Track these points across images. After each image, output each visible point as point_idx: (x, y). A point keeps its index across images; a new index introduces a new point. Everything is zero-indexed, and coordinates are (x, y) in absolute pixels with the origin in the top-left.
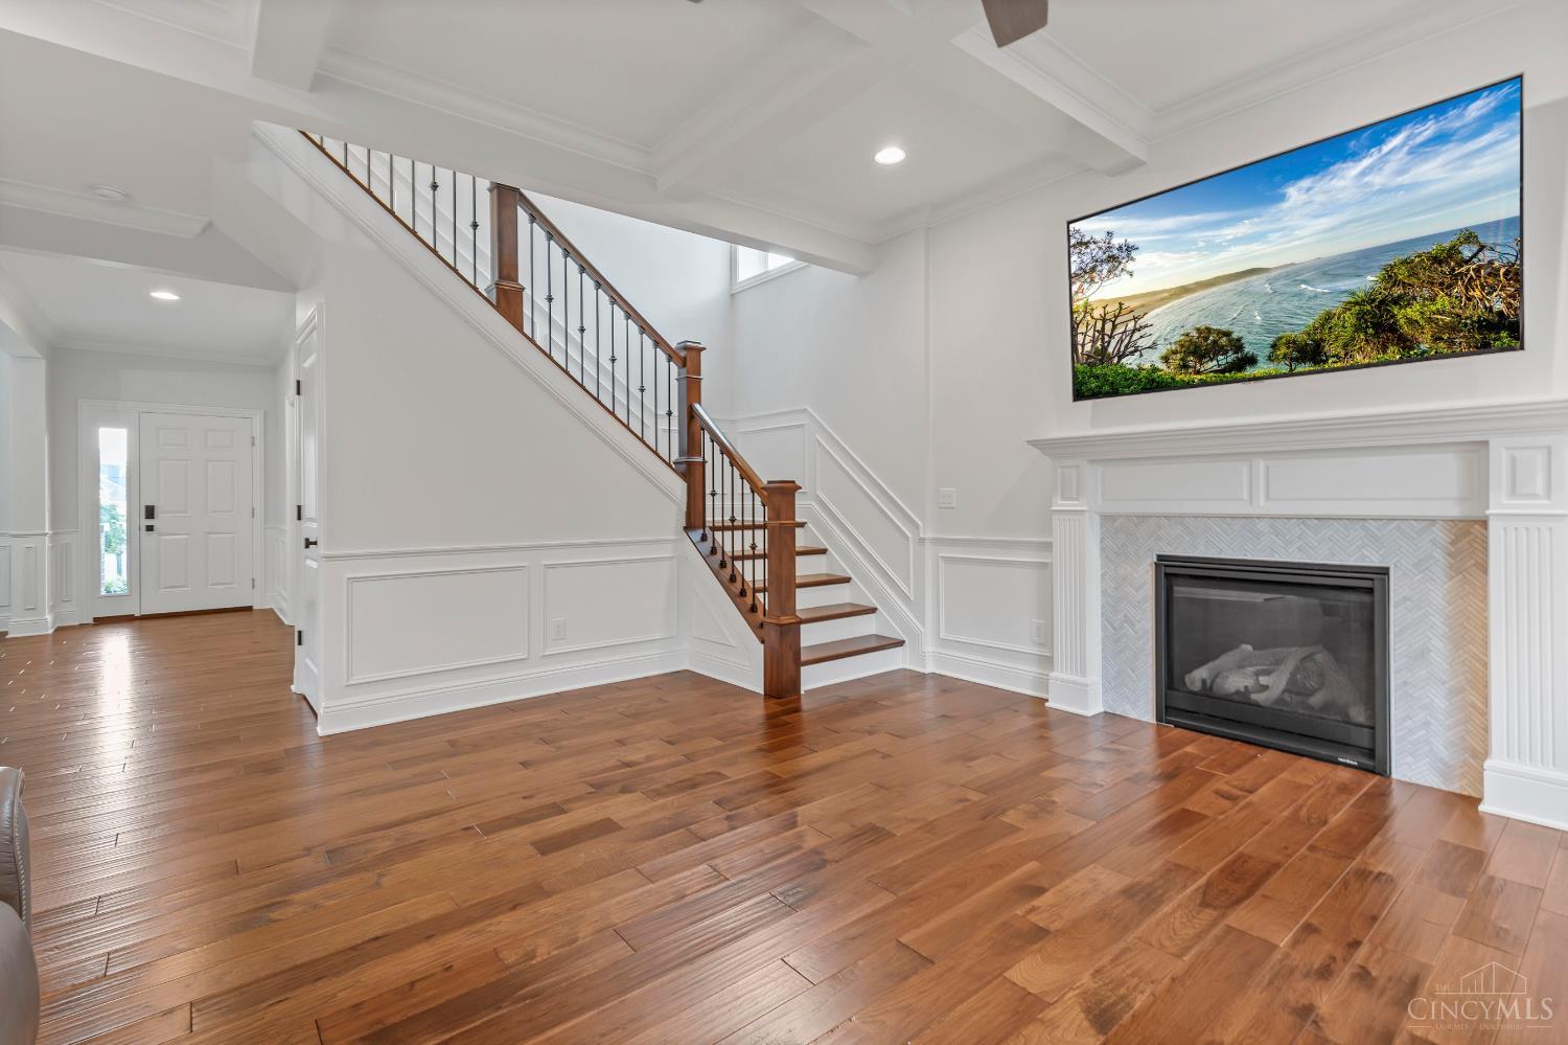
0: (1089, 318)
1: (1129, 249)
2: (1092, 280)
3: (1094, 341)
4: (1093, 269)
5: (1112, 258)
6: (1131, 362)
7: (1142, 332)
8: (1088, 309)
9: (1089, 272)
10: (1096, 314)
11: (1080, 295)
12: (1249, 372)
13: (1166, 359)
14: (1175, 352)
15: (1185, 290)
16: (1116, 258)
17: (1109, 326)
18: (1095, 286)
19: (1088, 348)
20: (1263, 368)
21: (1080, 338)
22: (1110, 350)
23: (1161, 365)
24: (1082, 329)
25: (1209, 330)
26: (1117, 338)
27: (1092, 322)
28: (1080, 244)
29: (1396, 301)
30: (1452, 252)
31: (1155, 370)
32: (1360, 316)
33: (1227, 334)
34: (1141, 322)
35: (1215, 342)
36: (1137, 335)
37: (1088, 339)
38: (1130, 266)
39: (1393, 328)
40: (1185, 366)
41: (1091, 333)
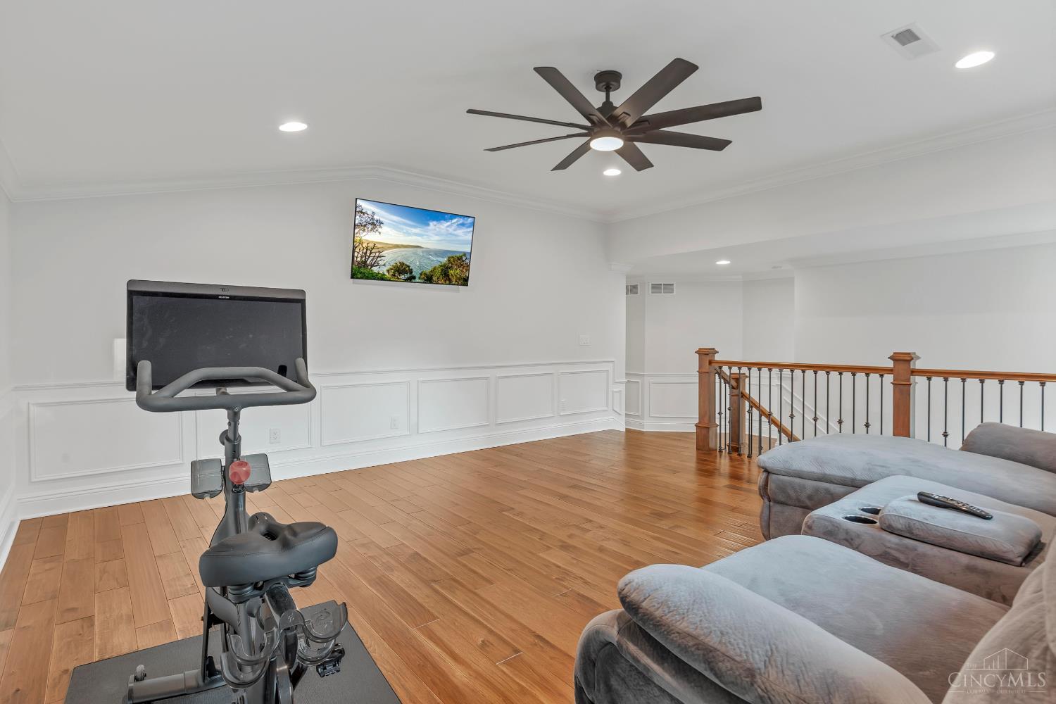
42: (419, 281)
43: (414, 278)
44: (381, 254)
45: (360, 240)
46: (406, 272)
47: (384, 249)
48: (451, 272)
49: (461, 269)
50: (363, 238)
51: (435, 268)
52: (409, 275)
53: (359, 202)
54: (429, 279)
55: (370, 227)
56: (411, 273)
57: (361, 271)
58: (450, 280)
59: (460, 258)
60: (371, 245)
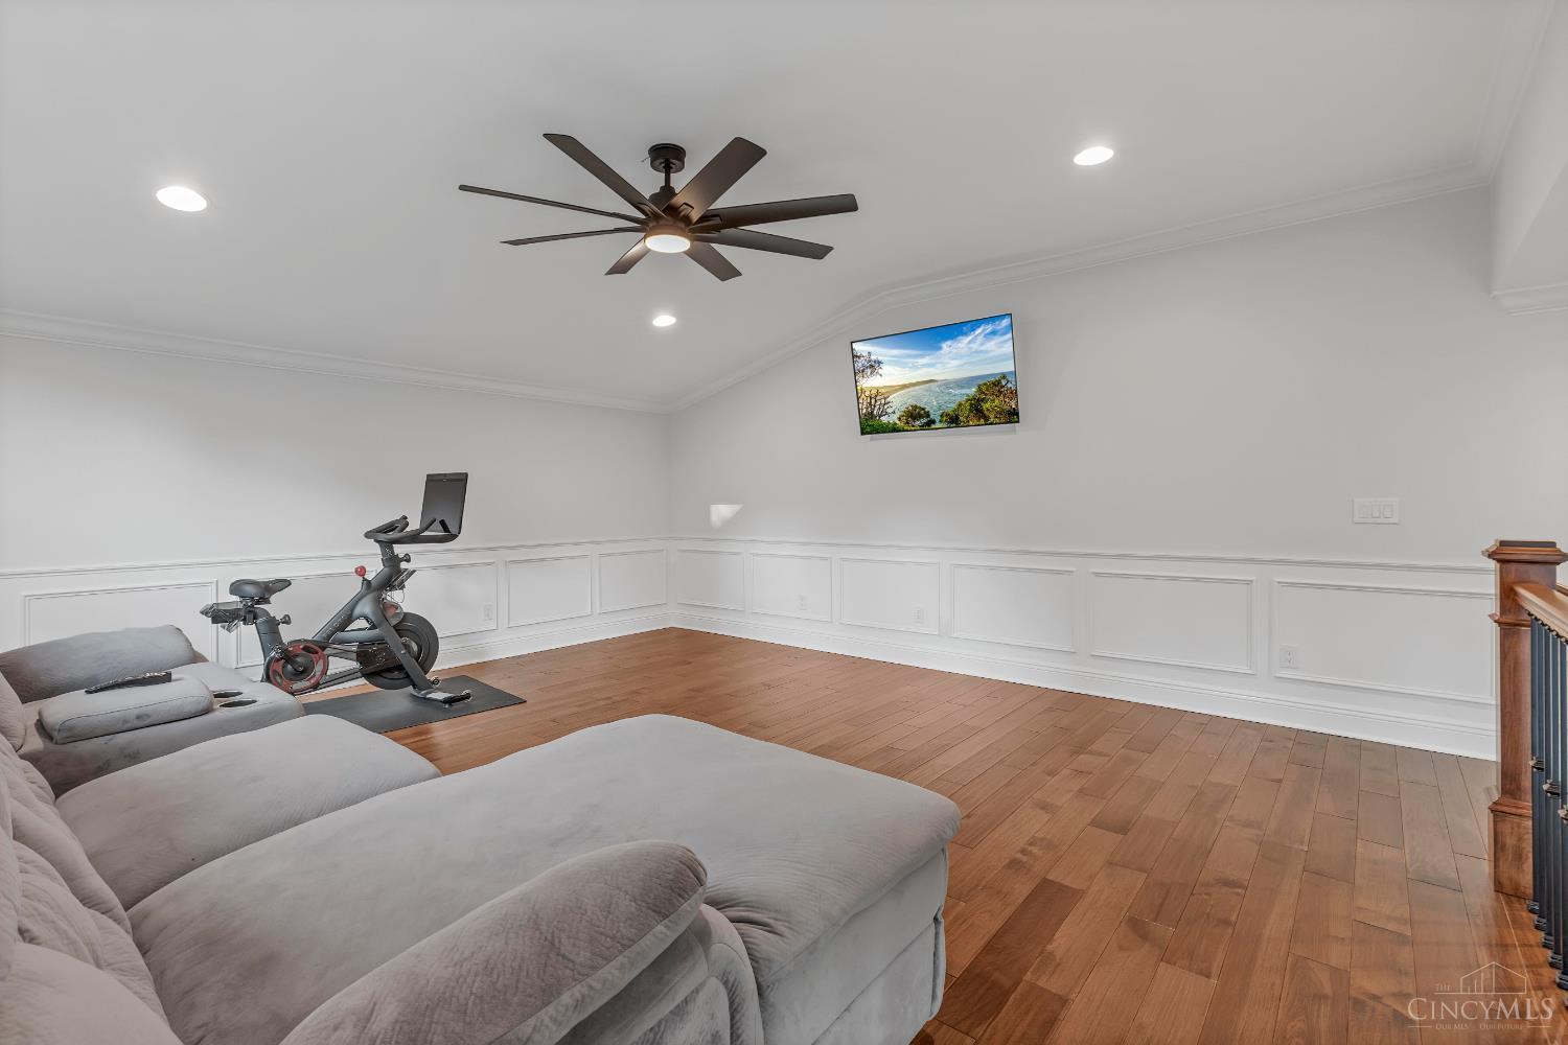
42: (941, 425)
43: (933, 422)
44: (888, 400)
45: (862, 389)
46: (919, 416)
47: (891, 393)
48: (986, 406)
49: (1002, 398)
50: (864, 386)
51: (960, 405)
52: (925, 420)
53: (855, 345)
54: (954, 420)
55: (869, 371)
56: (928, 416)
57: (871, 425)
58: (986, 418)
59: (997, 384)
60: (874, 392)
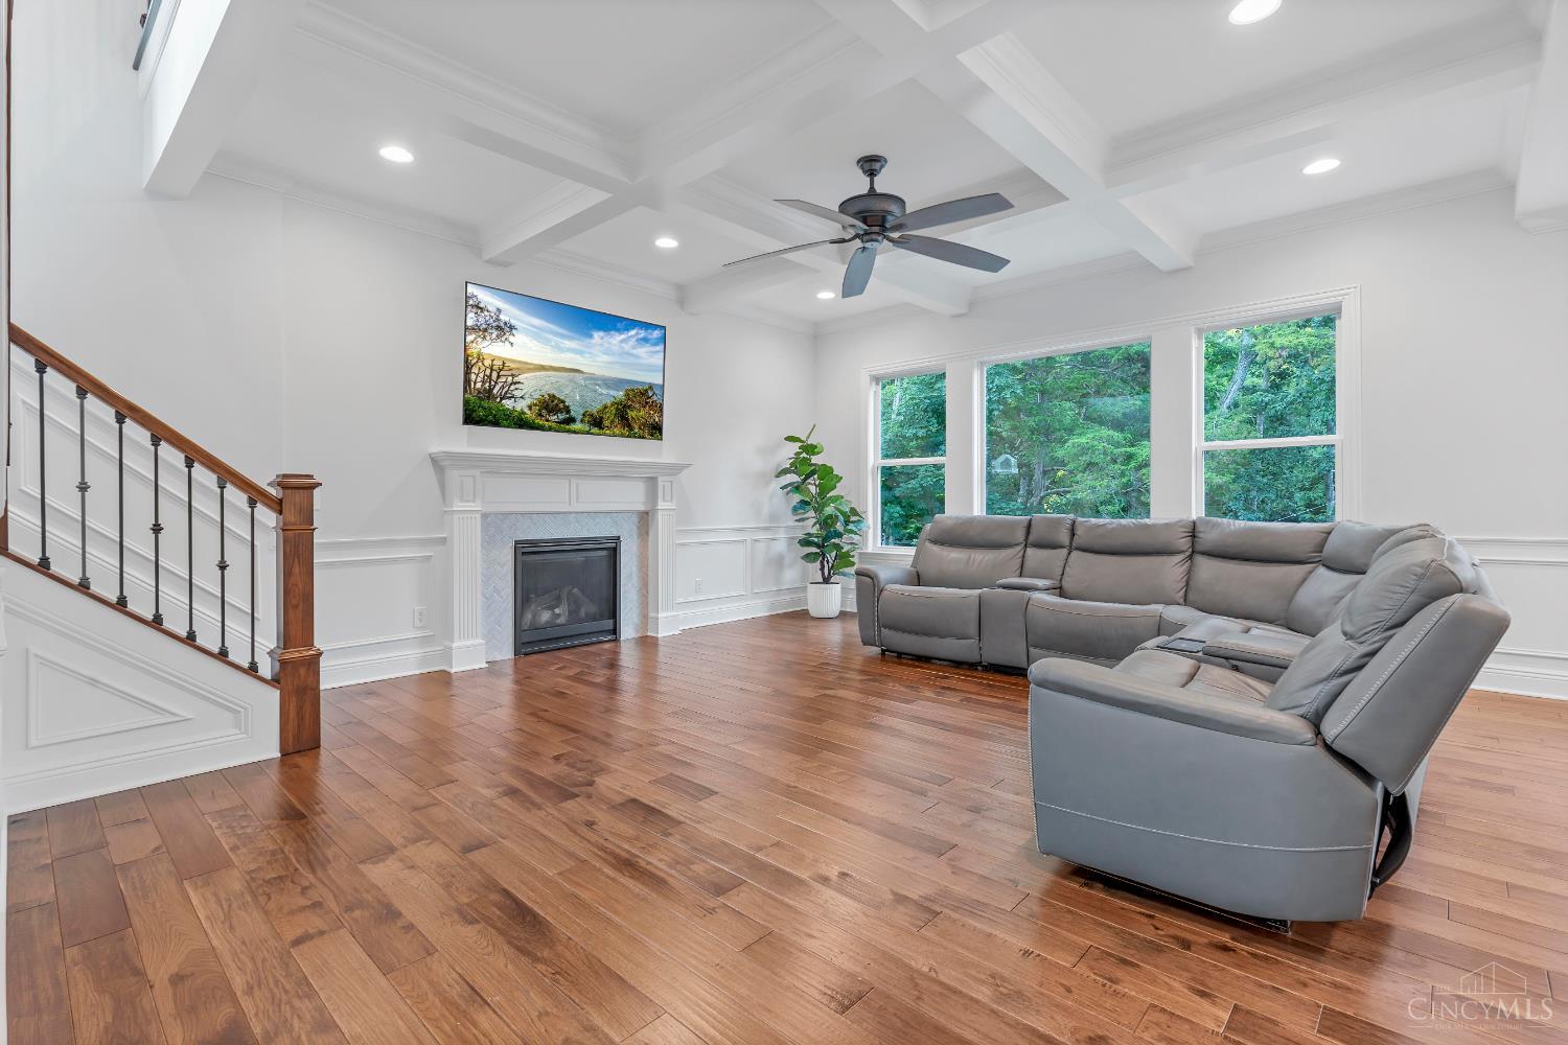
0: (480, 364)
1: (512, 328)
2: (484, 338)
3: (483, 382)
4: (485, 330)
5: (498, 328)
6: (508, 404)
7: (517, 386)
8: (480, 357)
9: (482, 331)
10: (487, 363)
11: (474, 345)
12: (573, 427)
13: (530, 408)
14: (535, 405)
15: (543, 368)
16: (503, 329)
17: (495, 375)
18: (486, 343)
19: (479, 385)
20: (577, 426)
21: (473, 377)
22: (495, 391)
23: (526, 410)
24: (475, 370)
25: (554, 396)
26: (500, 385)
27: (483, 368)
28: (478, 307)
29: (629, 407)
30: (646, 391)
31: (524, 413)
32: (617, 409)
33: (563, 402)
34: (516, 379)
35: (557, 405)
36: (513, 387)
37: (479, 379)
38: (511, 339)
39: (627, 419)
40: (540, 415)
41: (481, 375)
